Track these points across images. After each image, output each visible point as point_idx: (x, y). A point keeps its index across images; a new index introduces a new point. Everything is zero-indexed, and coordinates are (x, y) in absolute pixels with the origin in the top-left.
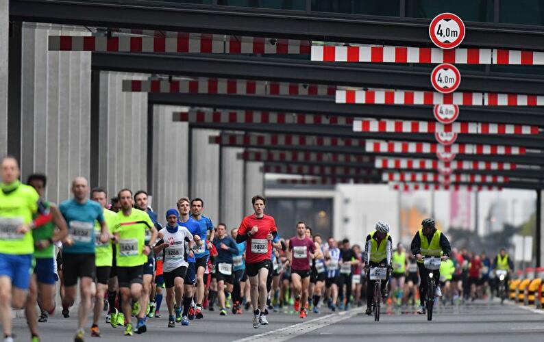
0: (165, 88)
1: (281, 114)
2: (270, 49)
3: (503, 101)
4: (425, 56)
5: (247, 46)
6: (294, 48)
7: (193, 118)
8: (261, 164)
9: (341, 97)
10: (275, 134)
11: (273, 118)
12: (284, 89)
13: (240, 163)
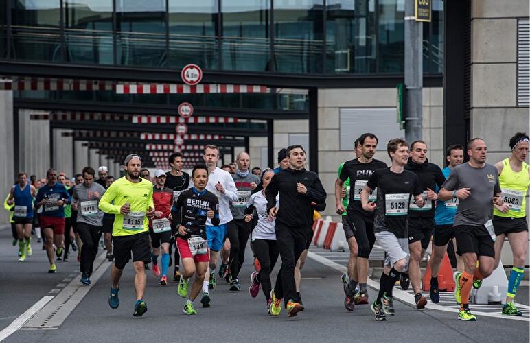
0: (77, 135)
1: (121, 143)
2: (117, 118)
3: (202, 137)
4: (177, 120)
5: (108, 117)
6: (126, 118)
7: (89, 145)
8: (106, 156)
9: (143, 137)
10: (118, 150)
11: (118, 145)
12: (121, 134)
13: (98, 155)
